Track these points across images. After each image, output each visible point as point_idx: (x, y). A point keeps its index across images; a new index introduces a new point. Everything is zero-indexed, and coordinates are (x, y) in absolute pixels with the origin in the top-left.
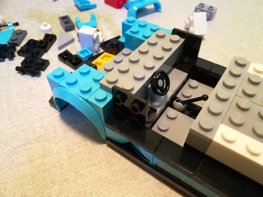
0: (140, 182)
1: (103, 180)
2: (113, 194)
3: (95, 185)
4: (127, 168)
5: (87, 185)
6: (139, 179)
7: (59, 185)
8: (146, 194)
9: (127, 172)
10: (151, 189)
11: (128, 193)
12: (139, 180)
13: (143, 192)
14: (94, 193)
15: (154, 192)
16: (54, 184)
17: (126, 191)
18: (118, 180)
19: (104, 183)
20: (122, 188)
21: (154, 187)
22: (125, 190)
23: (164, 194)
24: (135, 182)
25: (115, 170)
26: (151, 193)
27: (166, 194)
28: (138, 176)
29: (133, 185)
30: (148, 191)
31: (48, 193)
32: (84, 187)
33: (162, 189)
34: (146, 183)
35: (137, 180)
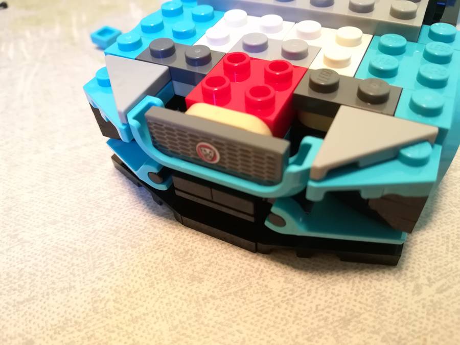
0: (143, 251)
1: (63, 250)
2: (79, 275)
6: (142, 245)
8: (151, 273)
10: (164, 264)
11: (112, 272)
12: (141, 248)
13: (145, 270)
14: (39, 274)
15: (170, 270)
17: (108, 270)
18: (96, 248)
19: (65, 255)
20: (100, 263)
21: (171, 260)
23: (191, 272)
24: (132, 251)
25: (95, 231)
26: (163, 273)
27: (196, 274)
28: (141, 240)
29: (126, 258)
30: (156, 268)
32: (22, 263)
33: (188, 263)
34: (155, 253)
35: (138, 247)
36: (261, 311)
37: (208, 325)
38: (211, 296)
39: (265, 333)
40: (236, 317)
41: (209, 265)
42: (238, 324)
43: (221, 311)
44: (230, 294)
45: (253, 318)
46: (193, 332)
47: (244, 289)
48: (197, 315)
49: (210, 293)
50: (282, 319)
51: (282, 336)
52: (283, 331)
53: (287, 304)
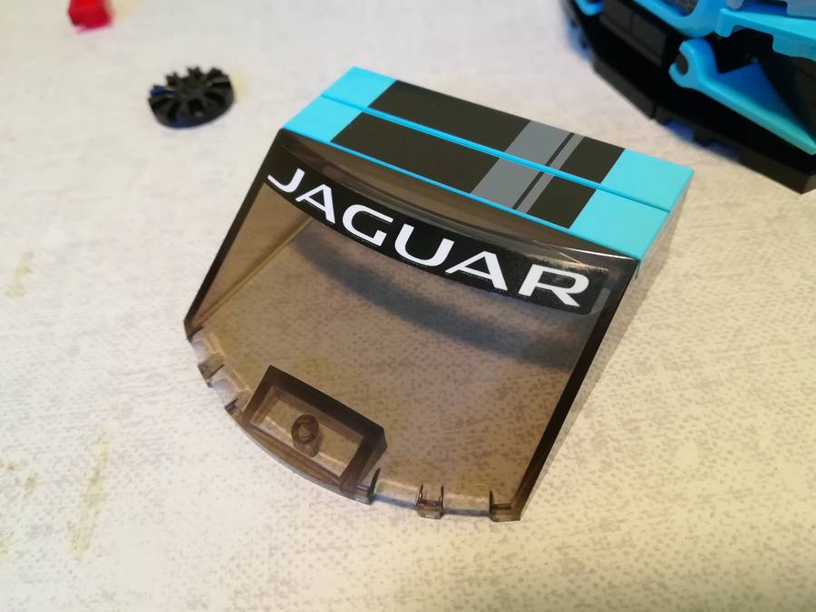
36: (766, 302)
37: (690, 304)
38: (694, 274)
39: (769, 327)
40: (729, 302)
41: (692, 240)
42: (733, 311)
43: (710, 292)
44: (721, 277)
45: (754, 308)
46: (670, 307)
47: (741, 275)
48: (675, 290)
49: (694, 271)
50: (795, 316)
51: (794, 334)
52: (796, 328)
53: (803, 301)
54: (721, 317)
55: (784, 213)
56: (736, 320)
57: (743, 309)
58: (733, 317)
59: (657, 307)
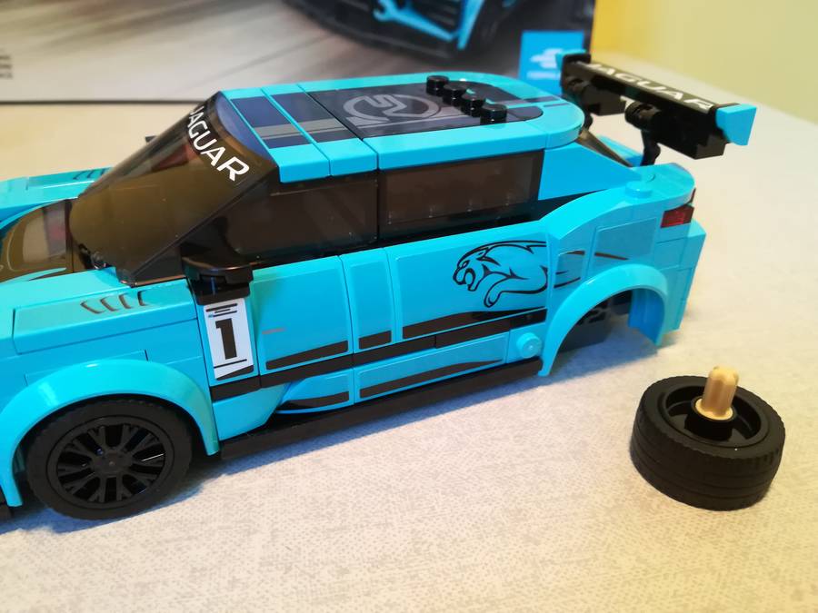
3: (354, 490)
4: (439, 470)
5: (336, 487)
7: (271, 477)
9: (439, 478)
16: (260, 475)
22: (426, 511)
31: (241, 488)
54: (573, 601)
55: (620, 502)
56: (586, 602)
57: (590, 592)
58: (582, 600)
59: (519, 592)
